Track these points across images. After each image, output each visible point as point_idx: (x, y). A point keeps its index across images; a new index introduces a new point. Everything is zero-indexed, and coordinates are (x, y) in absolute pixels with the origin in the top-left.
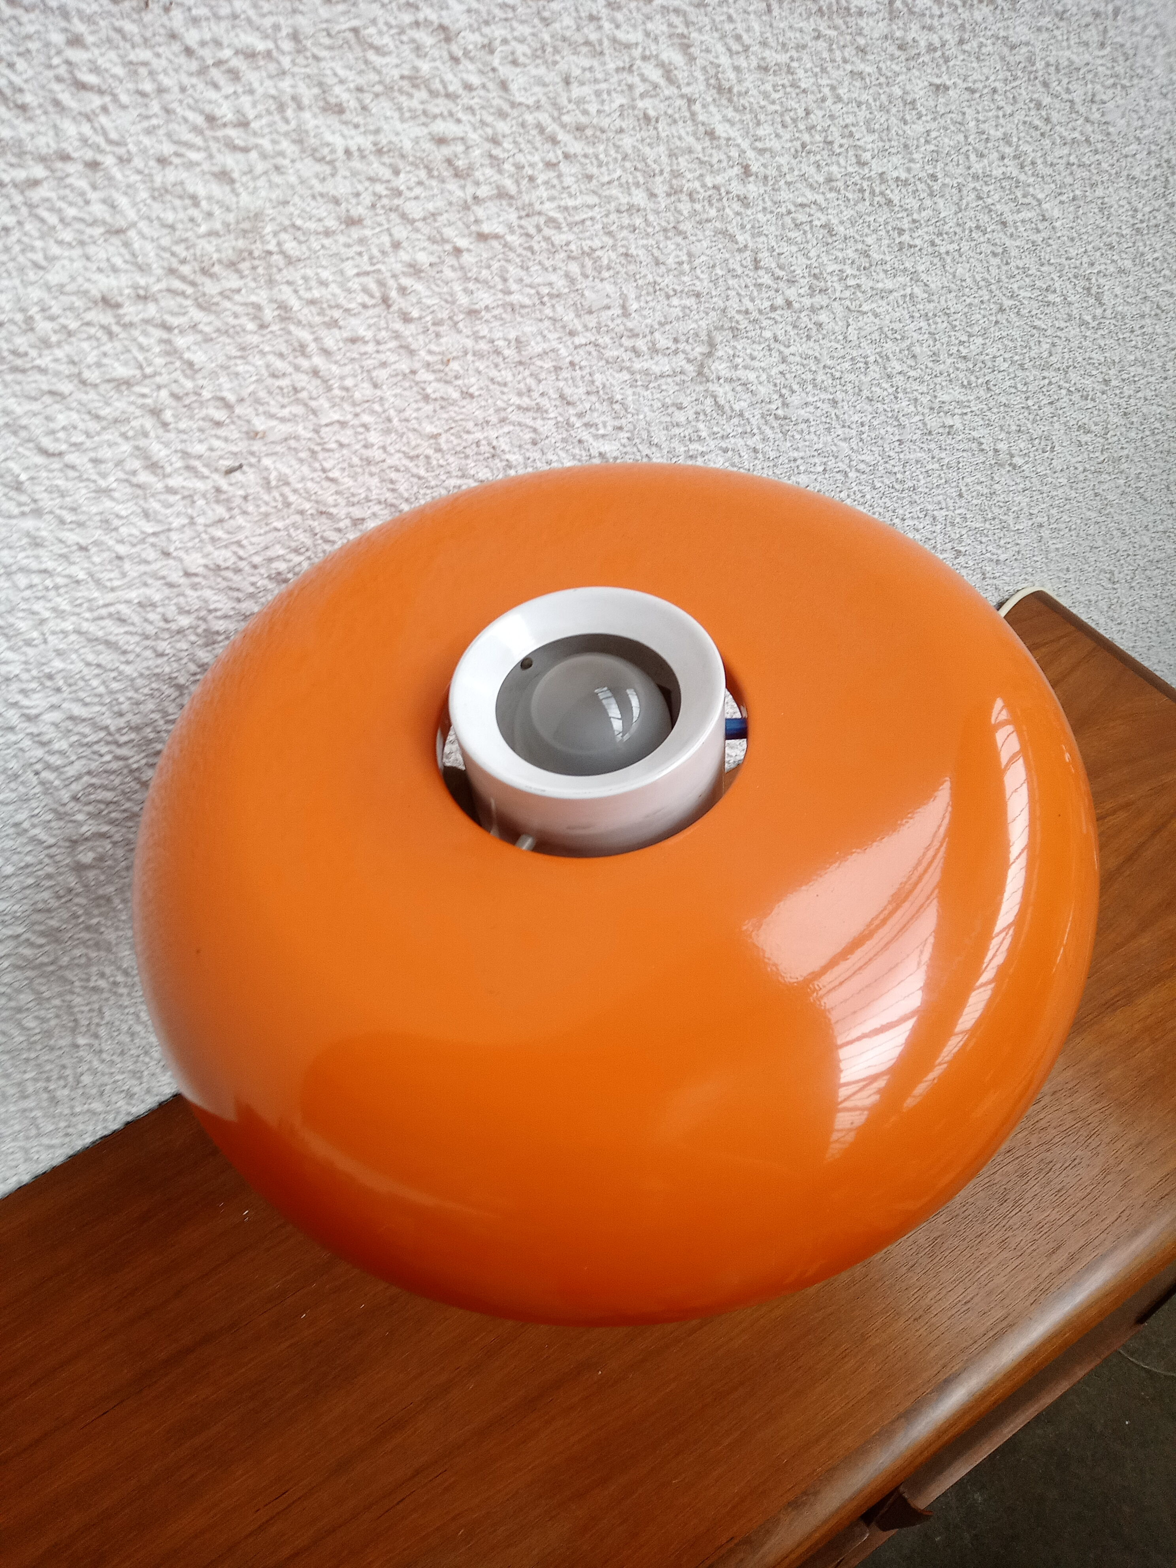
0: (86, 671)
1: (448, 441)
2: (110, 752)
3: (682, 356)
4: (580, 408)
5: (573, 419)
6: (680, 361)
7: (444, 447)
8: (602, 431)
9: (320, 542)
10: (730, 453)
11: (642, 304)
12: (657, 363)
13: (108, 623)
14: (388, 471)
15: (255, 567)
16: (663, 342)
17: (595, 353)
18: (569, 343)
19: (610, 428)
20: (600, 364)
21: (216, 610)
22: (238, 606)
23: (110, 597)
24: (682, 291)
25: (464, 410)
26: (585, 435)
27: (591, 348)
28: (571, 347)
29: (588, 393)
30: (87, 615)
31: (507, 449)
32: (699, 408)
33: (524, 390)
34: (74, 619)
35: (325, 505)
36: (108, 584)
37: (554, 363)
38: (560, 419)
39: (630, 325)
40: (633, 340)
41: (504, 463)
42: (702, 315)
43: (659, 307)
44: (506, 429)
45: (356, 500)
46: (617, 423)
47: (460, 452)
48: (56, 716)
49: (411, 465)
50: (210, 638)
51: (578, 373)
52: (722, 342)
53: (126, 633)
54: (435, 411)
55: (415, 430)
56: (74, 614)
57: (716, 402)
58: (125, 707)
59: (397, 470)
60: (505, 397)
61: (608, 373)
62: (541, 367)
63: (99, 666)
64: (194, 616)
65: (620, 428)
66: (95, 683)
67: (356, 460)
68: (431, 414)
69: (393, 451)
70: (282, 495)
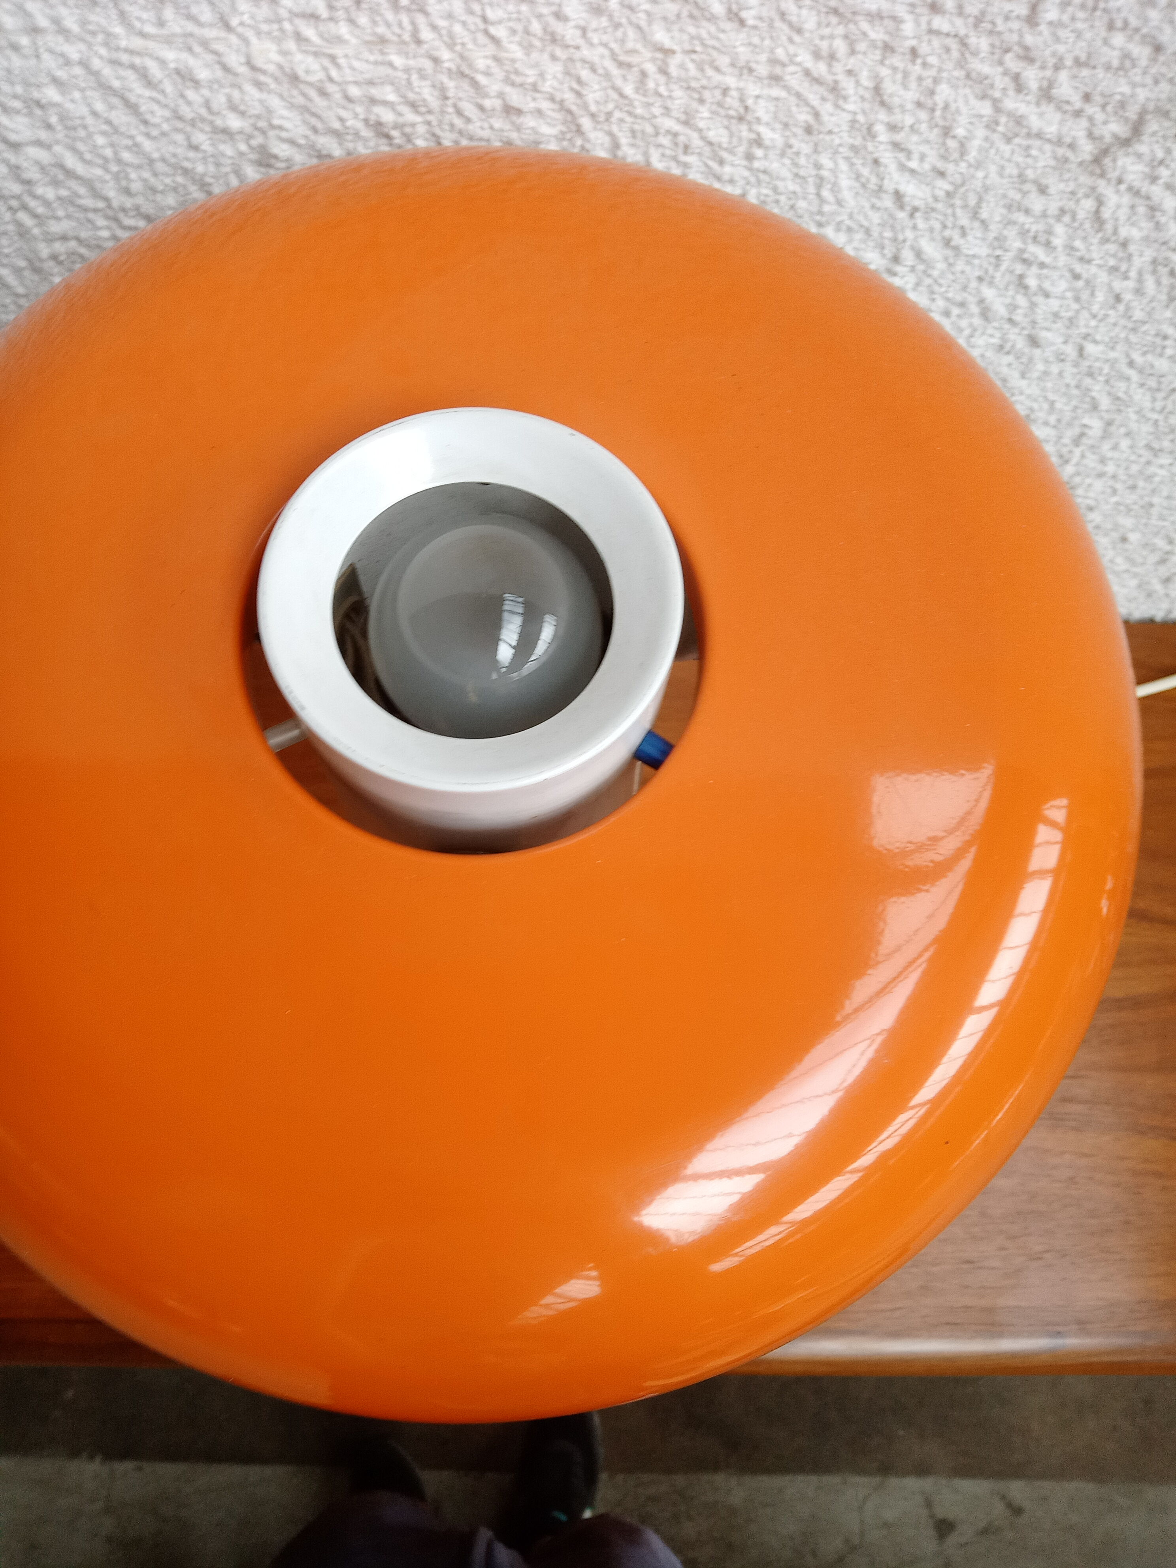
0: (90, 120)
1: (682, 66)
2: (108, 228)
3: (1084, 123)
4: (897, 118)
5: (879, 128)
6: (1078, 130)
7: (673, 71)
8: (913, 164)
9: (451, 110)
10: (1080, 284)
11: (1065, 18)
12: (1041, 115)
13: (131, 75)
14: (579, 65)
15: (349, 99)
16: (1065, 88)
17: (955, 54)
18: (924, 20)
19: (927, 166)
20: (956, 73)
21: (280, 128)
22: (313, 137)
23: (137, 43)
24: (1137, 30)
25: (722, 36)
26: (887, 157)
27: (954, 44)
28: (924, 26)
29: (919, 104)
30: (103, 51)
31: (765, 118)
32: (1071, 205)
33: (824, 53)
34: (82, 46)
35: (470, 66)
36: (138, 24)
37: (886, 38)
38: (861, 118)
39: (1029, 39)
40: (1022, 64)
41: (753, 136)
42: (1149, 80)
43: (1088, 35)
44: (776, 92)
45: (518, 80)
46: (940, 165)
47: (694, 90)
48: (43, 155)
49: (615, 71)
50: (265, 158)
51: (917, 69)
52: (1154, 134)
53: (153, 99)
54: (678, 16)
55: (639, 28)
56: (82, 40)
57: (1097, 212)
58: (136, 186)
59: (593, 70)
60: (792, 49)
61: (962, 91)
62: (864, 34)
63: (109, 122)
64: (251, 121)
65: (942, 174)
66: (100, 140)
67: (536, 27)
68: (672, 17)
69: (596, 41)
70: (413, 23)
